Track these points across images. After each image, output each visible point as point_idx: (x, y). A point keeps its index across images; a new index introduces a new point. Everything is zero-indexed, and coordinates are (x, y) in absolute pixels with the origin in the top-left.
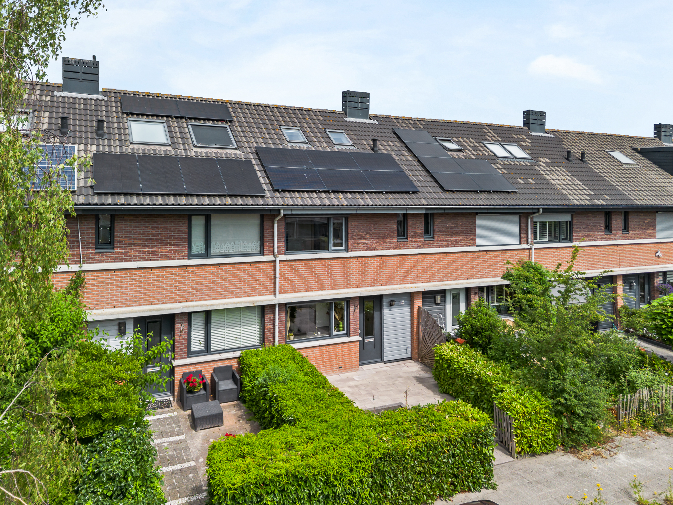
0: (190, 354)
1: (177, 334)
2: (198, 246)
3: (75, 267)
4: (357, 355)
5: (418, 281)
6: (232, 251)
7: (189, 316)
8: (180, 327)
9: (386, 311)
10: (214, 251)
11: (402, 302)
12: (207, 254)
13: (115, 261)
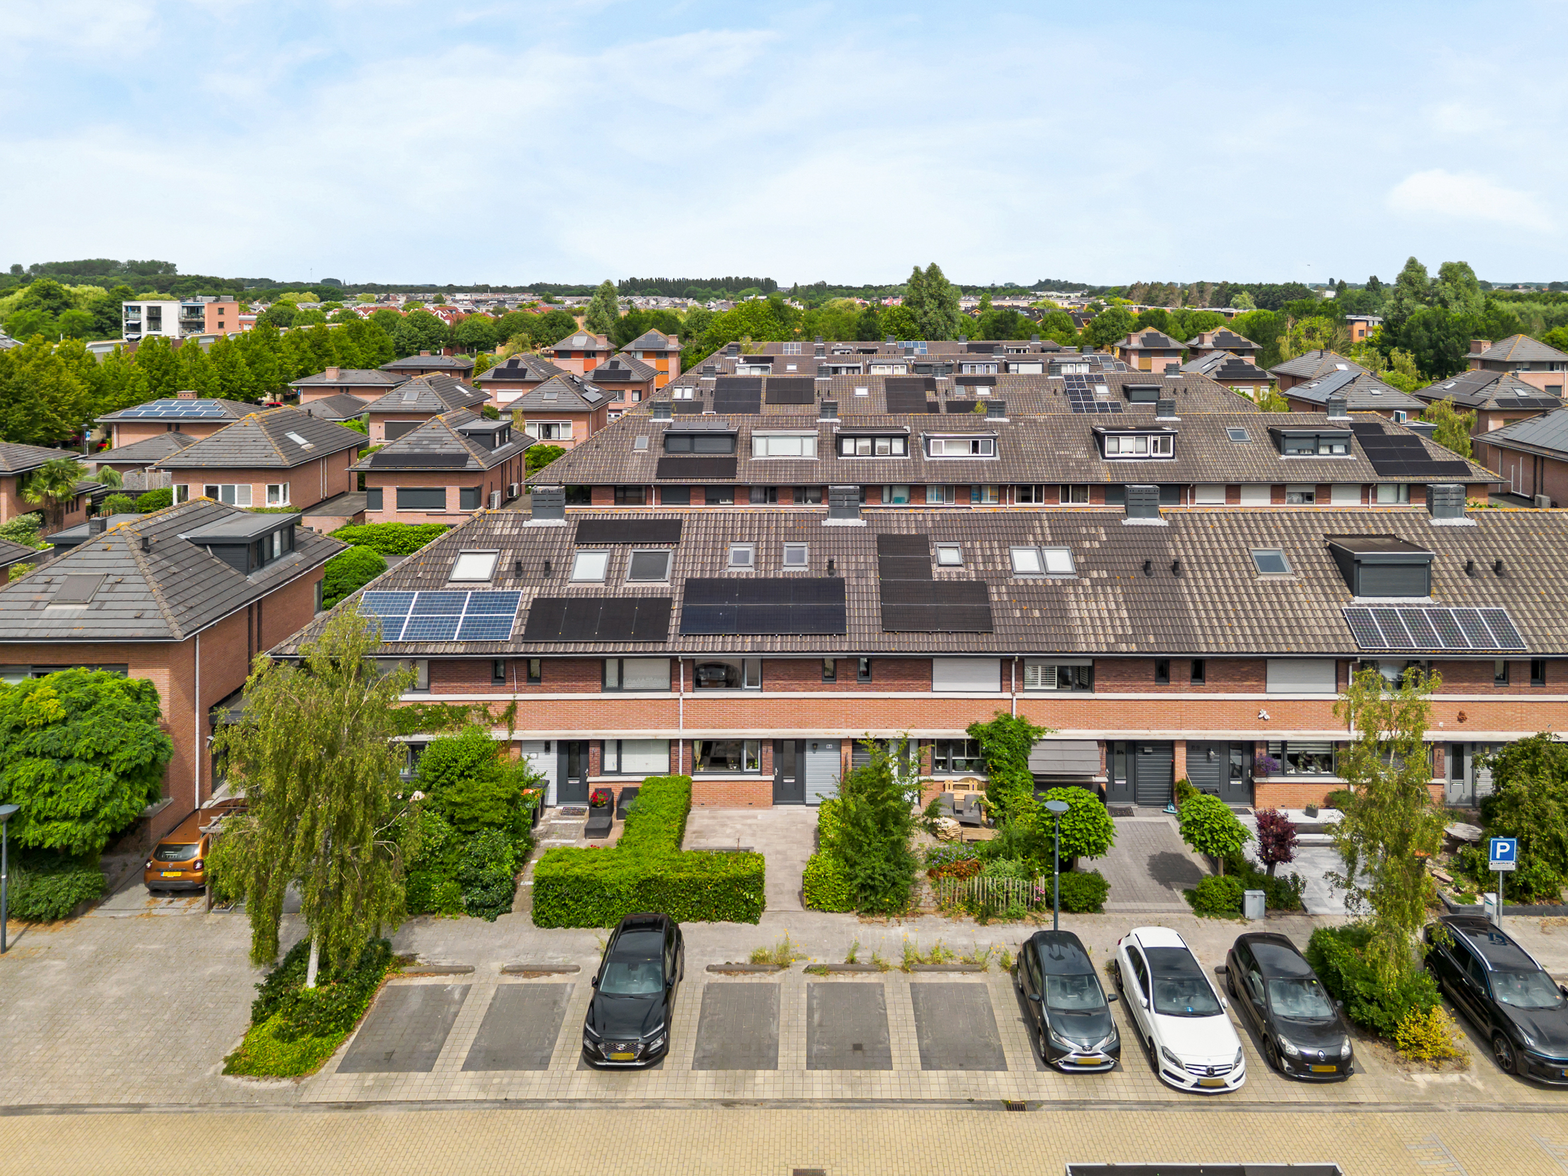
0: (603, 772)
1: (591, 756)
2: (612, 681)
3: (510, 697)
4: (771, 794)
5: (847, 727)
6: (642, 686)
7: (602, 744)
8: (594, 750)
9: (809, 755)
10: (626, 685)
11: (830, 746)
12: (620, 689)
13: (541, 692)
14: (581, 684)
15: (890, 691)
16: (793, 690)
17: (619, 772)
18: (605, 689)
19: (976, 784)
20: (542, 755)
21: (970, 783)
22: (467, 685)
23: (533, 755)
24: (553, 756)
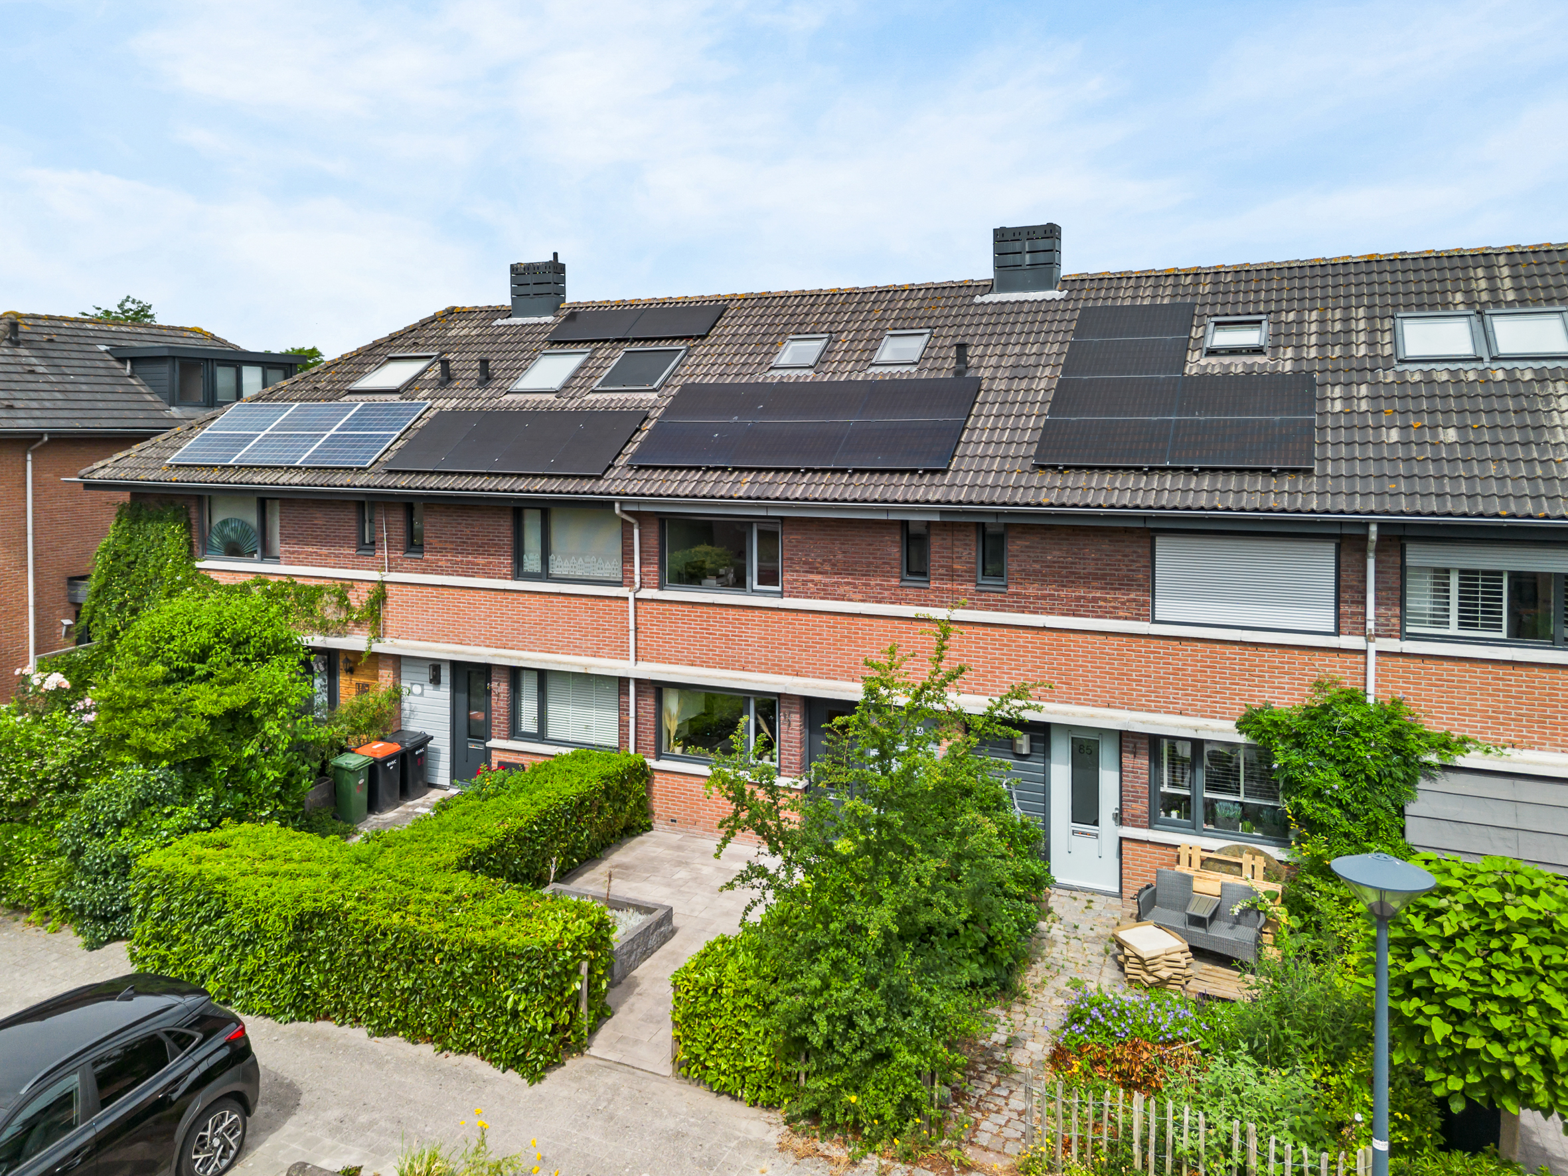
0: (514, 732)
1: (494, 697)
2: (532, 562)
6: (579, 573)
8: (500, 688)
10: (553, 569)
12: (542, 574)
13: (424, 572)
14: (481, 560)
15: (1051, 612)
16: (842, 598)
17: (541, 736)
18: (519, 573)
19: (1260, 863)
20: (429, 689)
21: (1246, 860)
22: (324, 551)
23: (417, 689)
24: (443, 694)
